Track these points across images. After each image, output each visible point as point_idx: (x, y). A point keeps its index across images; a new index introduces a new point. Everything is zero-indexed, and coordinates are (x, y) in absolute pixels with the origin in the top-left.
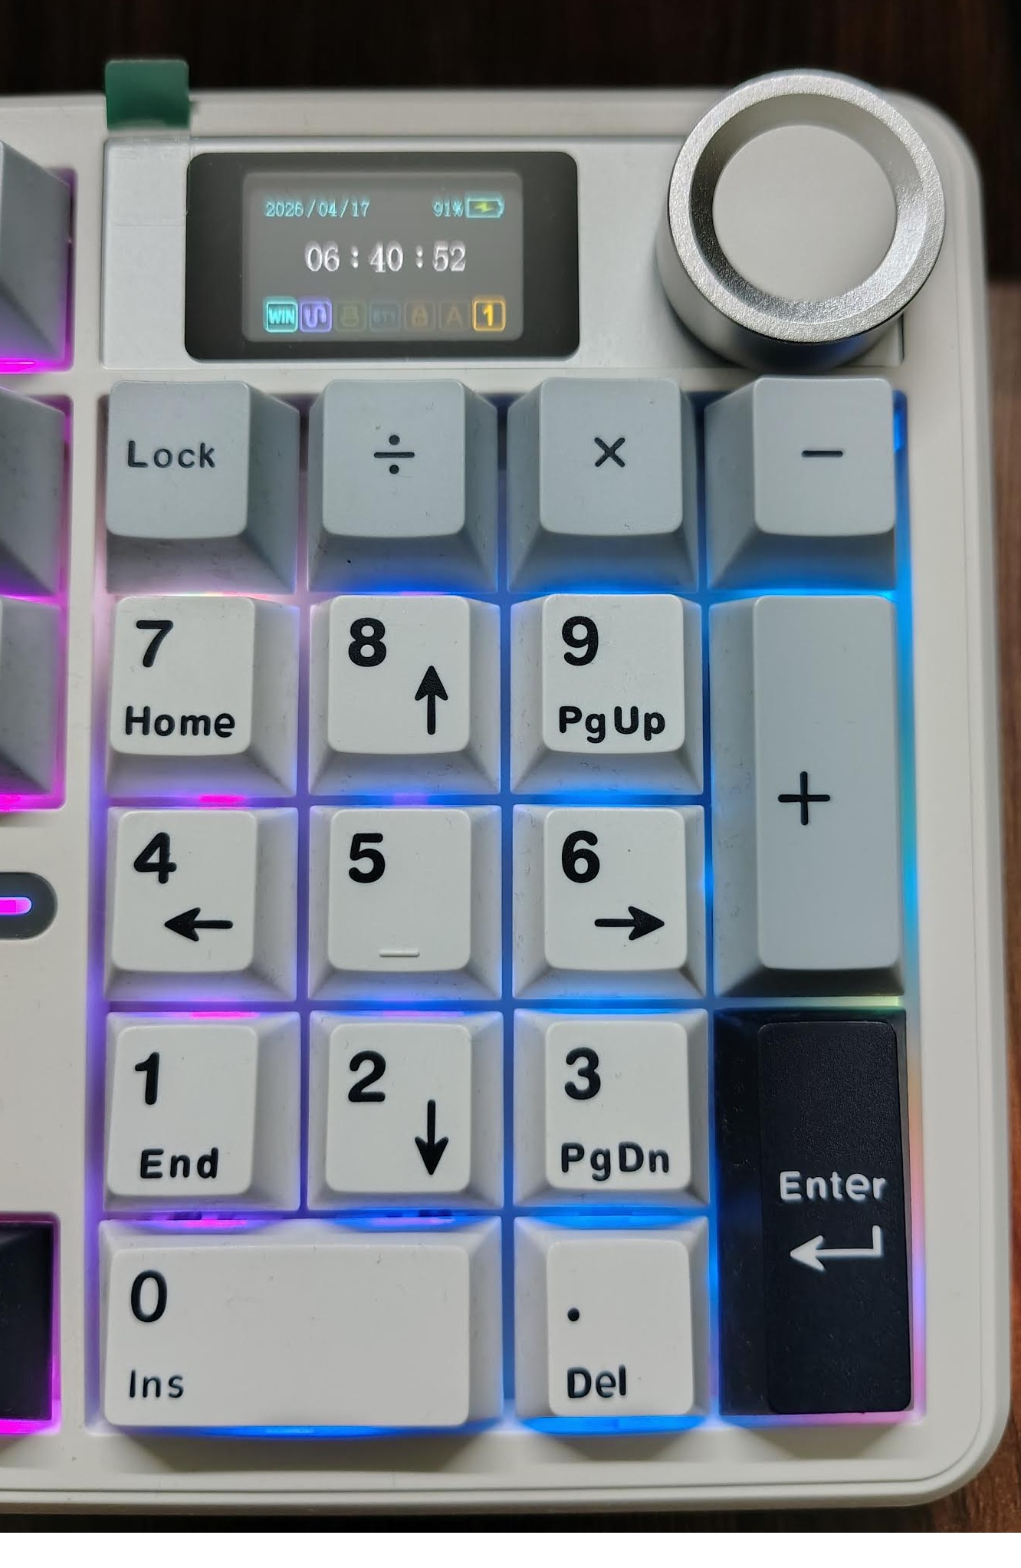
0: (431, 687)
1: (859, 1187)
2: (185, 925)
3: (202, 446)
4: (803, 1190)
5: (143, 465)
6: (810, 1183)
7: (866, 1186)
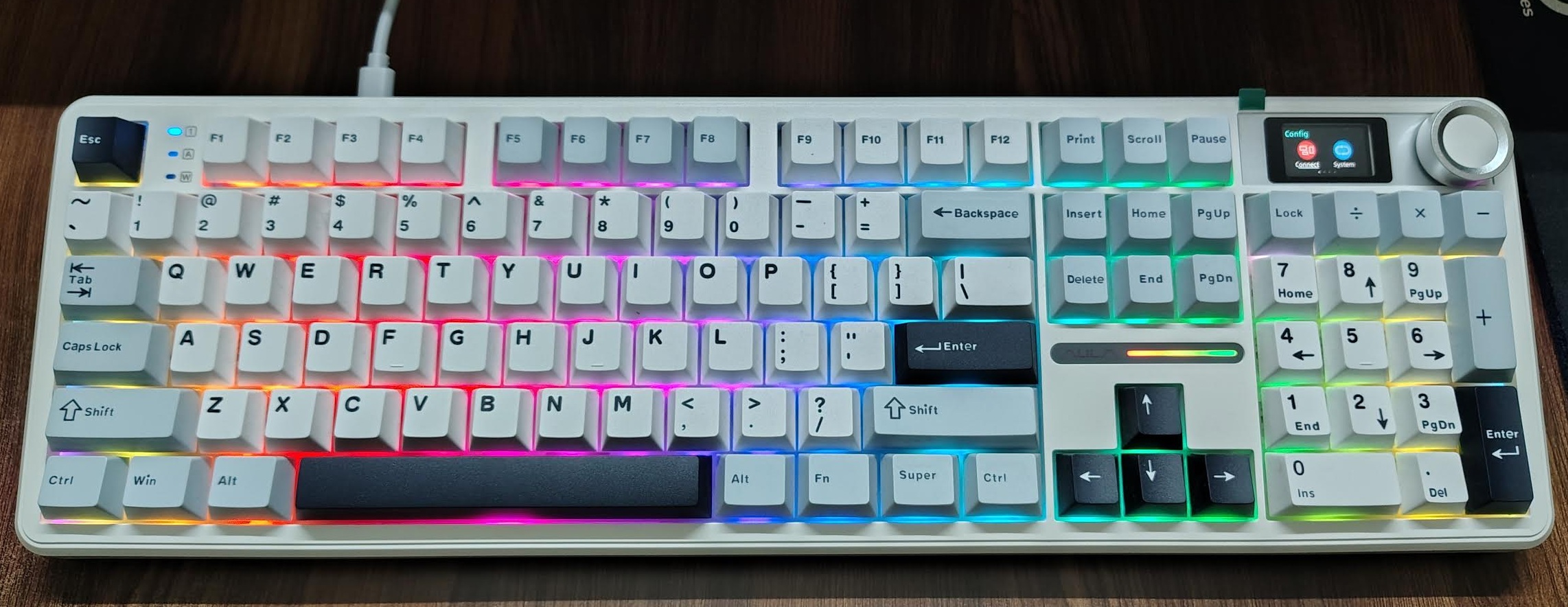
0: (1370, 283)
1: (1510, 434)
2: (1299, 355)
3: (1298, 211)
4: (1493, 435)
5: (1281, 216)
6: (1495, 434)
7: (1512, 434)
